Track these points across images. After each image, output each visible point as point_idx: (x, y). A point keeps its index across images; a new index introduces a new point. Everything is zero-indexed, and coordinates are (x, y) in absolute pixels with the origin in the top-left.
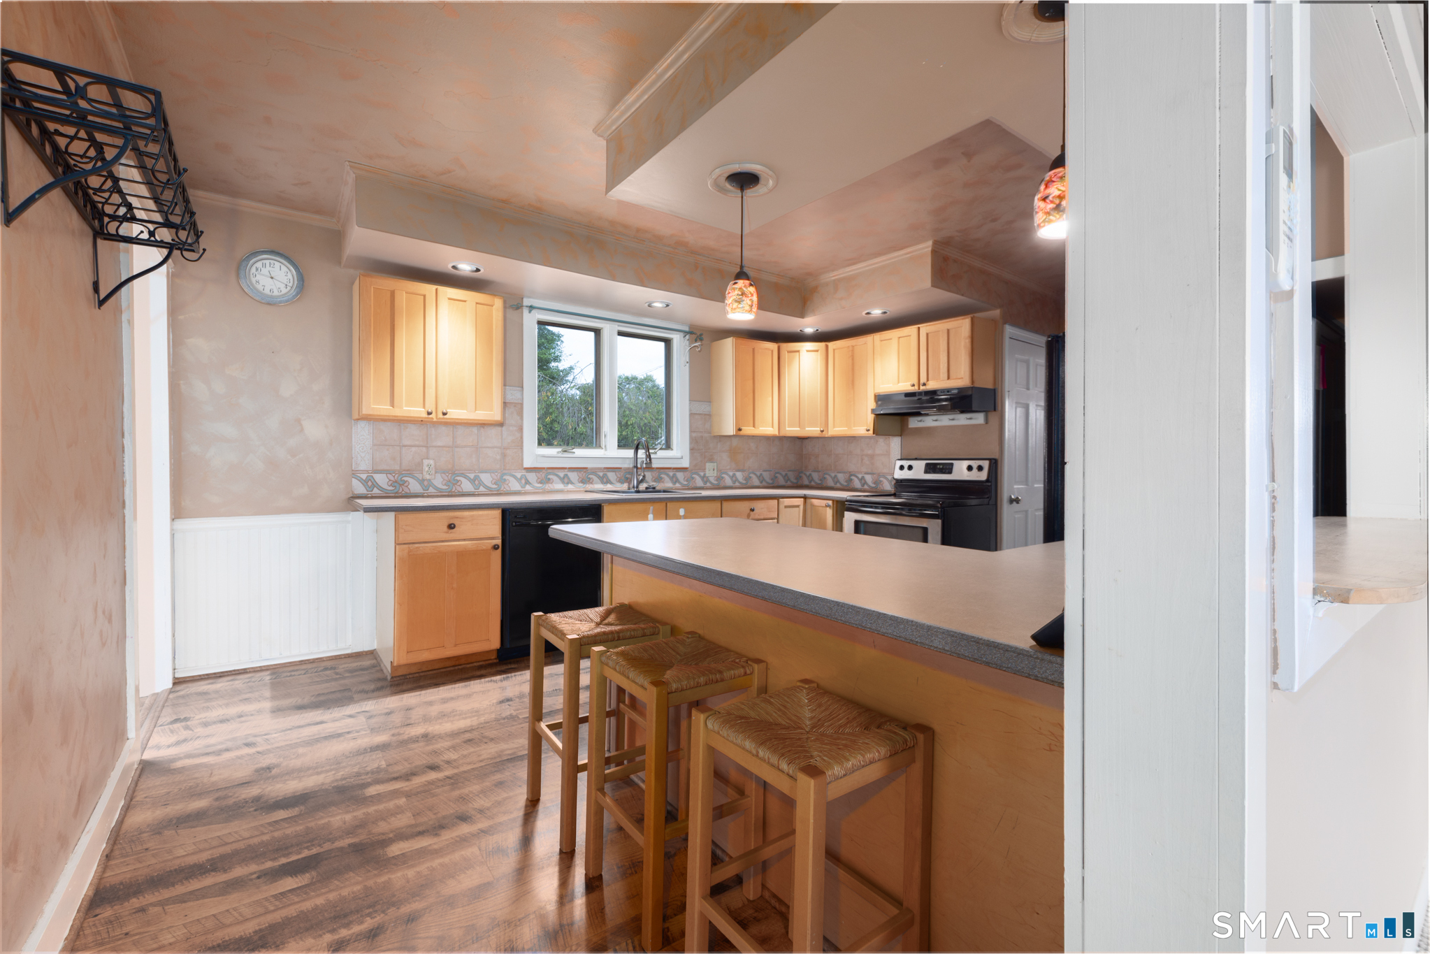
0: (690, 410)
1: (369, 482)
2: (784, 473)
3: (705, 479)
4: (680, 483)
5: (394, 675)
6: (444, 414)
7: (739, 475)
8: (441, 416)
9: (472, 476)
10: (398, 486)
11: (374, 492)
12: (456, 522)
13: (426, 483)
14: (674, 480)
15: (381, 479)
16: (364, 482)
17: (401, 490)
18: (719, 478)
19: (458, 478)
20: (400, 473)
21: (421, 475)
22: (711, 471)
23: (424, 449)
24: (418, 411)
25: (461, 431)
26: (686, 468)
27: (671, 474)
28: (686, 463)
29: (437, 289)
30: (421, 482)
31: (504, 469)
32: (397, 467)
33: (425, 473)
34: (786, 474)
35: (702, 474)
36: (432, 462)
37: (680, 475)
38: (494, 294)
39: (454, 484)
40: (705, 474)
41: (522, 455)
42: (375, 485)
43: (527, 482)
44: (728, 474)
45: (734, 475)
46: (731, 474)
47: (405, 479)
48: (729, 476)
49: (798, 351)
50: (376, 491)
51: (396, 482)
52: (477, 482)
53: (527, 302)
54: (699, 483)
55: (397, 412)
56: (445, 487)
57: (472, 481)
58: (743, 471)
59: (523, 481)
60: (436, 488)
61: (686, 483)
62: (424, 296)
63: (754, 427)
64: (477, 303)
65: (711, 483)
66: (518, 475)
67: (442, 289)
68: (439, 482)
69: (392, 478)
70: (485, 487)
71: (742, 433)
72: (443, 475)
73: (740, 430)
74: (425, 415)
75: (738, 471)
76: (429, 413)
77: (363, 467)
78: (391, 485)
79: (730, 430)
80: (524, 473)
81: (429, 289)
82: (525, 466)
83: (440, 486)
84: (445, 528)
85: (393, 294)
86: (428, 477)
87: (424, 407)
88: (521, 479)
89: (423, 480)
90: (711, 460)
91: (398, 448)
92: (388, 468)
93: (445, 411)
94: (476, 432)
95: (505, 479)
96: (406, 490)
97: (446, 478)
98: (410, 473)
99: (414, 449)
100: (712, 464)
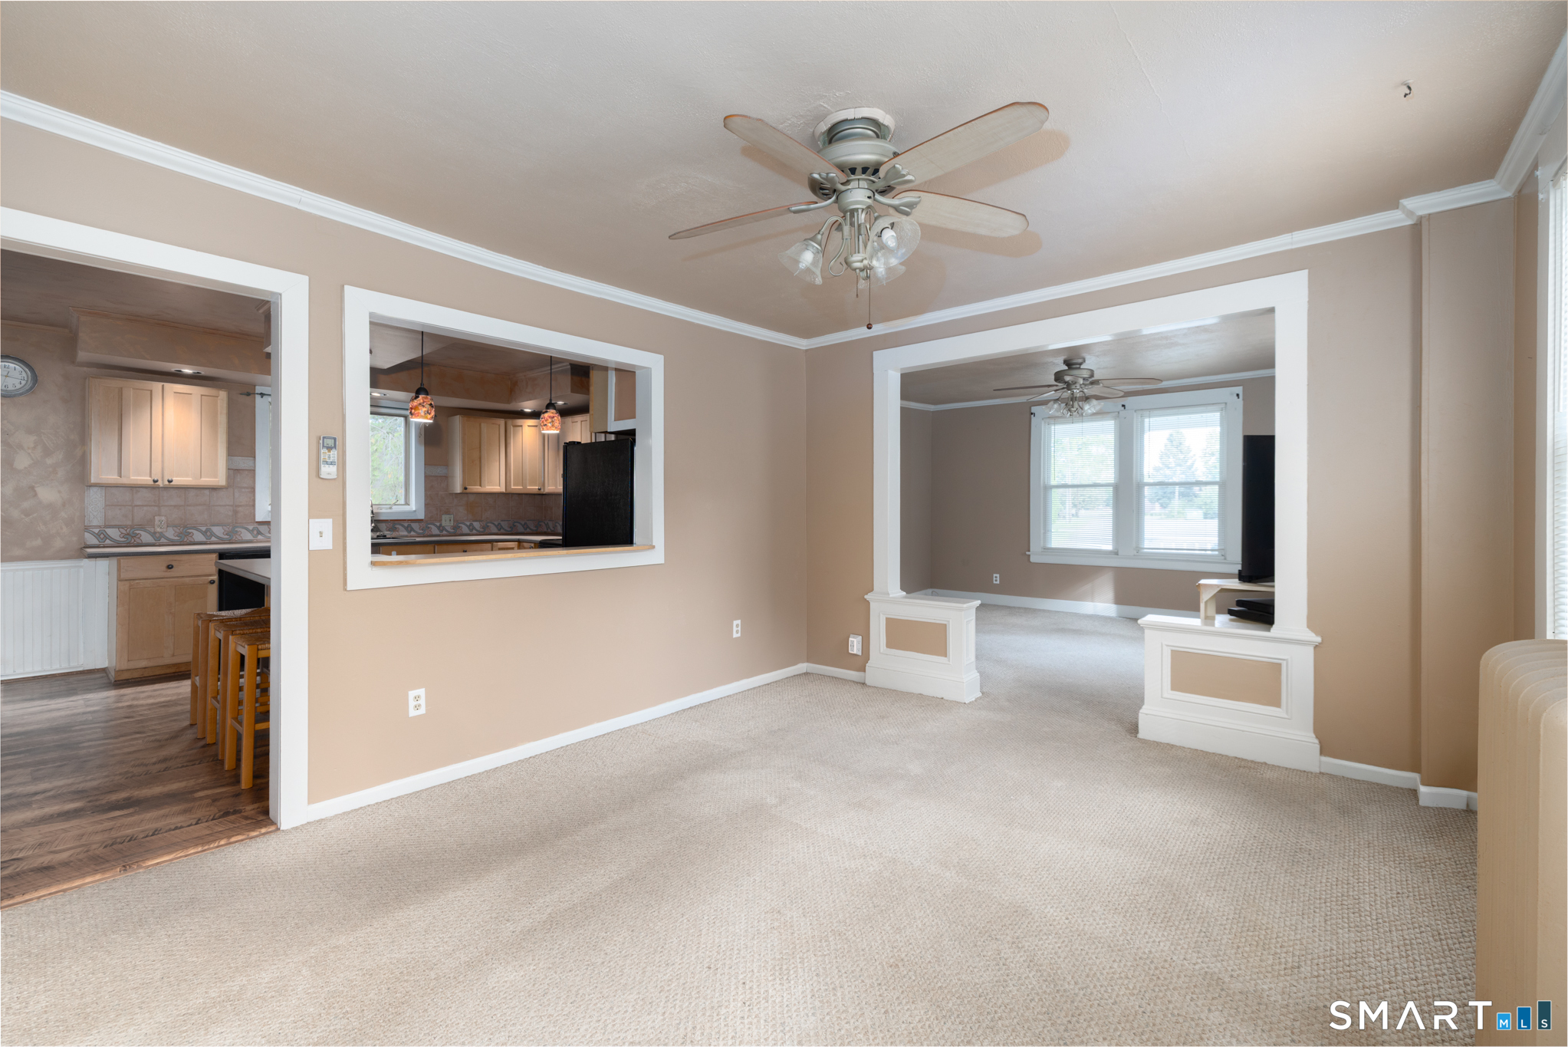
0: (425, 473)
1: (102, 536)
2: (523, 523)
3: (441, 528)
4: (414, 531)
5: (117, 679)
6: (170, 481)
7: (477, 525)
8: (167, 483)
9: (204, 529)
10: (130, 538)
11: (106, 543)
12: (173, 563)
13: (158, 535)
14: (409, 529)
15: (114, 533)
16: (97, 535)
17: (133, 541)
18: (455, 527)
19: (190, 531)
20: (132, 527)
21: (153, 529)
22: (447, 522)
23: (156, 509)
24: (146, 479)
25: (192, 493)
26: (422, 520)
27: (406, 525)
28: (421, 516)
29: (163, 386)
30: (153, 534)
31: (236, 523)
32: (129, 523)
33: (156, 527)
34: (525, 523)
35: (438, 524)
36: (163, 518)
37: (415, 526)
38: (220, 388)
39: (186, 536)
40: (441, 524)
41: (255, 511)
42: (107, 537)
43: (259, 533)
44: (465, 524)
45: (471, 524)
46: (468, 523)
47: (137, 532)
48: (467, 525)
49: (521, 426)
50: (108, 542)
51: (128, 534)
52: (208, 534)
53: (258, 389)
54: (435, 531)
55: (124, 481)
56: (177, 538)
57: (204, 533)
58: (480, 521)
59: (255, 532)
60: (167, 538)
61: (421, 531)
62: (151, 391)
63: (480, 486)
64: (202, 395)
65: (447, 531)
66: (251, 528)
67: (168, 386)
68: (171, 534)
69: (124, 532)
70: (217, 537)
71: (467, 491)
72: (175, 528)
73: (466, 489)
74: (152, 483)
75: (476, 521)
76: (155, 481)
77: (95, 523)
78: (123, 537)
79: (458, 489)
80: (256, 525)
81: (157, 386)
82: (257, 520)
83: (172, 537)
84: (164, 568)
85: (121, 390)
86: (158, 530)
87: (151, 477)
88: (253, 530)
89: (155, 533)
90: (447, 513)
91: (130, 508)
92: (119, 523)
93: (170, 479)
94: (208, 493)
95: (237, 531)
96: (138, 541)
97: (178, 531)
98: (142, 527)
99: (145, 508)
100: (448, 516)
